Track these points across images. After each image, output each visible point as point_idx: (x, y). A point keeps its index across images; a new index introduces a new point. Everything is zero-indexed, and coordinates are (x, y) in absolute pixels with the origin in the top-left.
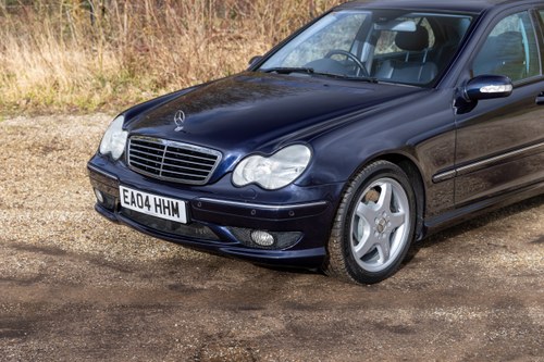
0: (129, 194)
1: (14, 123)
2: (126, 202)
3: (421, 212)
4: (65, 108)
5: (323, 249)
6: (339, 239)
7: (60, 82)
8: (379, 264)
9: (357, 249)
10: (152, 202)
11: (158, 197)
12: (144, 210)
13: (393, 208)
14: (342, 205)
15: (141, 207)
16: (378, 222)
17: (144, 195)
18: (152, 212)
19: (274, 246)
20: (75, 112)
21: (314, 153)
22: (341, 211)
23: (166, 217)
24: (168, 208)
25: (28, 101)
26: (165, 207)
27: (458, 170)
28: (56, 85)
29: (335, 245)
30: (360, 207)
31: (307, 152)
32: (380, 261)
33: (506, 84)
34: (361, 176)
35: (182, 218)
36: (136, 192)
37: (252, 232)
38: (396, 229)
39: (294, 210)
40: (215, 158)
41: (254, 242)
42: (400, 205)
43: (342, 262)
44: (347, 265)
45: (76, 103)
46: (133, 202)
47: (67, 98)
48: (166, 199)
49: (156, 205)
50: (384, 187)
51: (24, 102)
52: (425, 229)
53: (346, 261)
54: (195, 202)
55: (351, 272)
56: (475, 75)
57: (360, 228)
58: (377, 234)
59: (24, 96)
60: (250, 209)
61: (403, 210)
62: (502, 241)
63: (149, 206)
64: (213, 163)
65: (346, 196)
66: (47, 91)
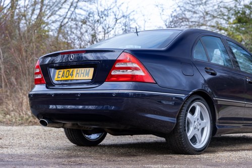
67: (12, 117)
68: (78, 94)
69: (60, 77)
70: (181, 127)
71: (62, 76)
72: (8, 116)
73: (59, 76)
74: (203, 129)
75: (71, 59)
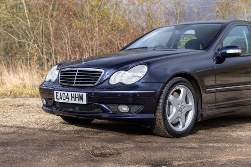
0: (59, 95)
1: (4, 100)
2: (57, 99)
3: (200, 107)
4: (28, 96)
5: (153, 115)
6: (161, 111)
7: (26, 85)
8: (180, 128)
9: (170, 118)
10: (70, 96)
11: (73, 93)
12: (66, 101)
13: (187, 101)
14: (163, 95)
15: (64, 100)
16: (179, 106)
17: (66, 93)
18: (70, 101)
19: (129, 112)
20: (33, 97)
21: (149, 69)
22: (162, 97)
23: (77, 102)
24: (78, 97)
25: (11, 92)
26: (76, 97)
27: (217, 89)
28: (25, 87)
29: (159, 114)
30: (171, 97)
31: (145, 68)
32: (181, 127)
33: (238, 49)
34: (171, 82)
35: (85, 102)
36: (62, 92)
37: (118, 106)
38: (188, 112)
39: (139, 93)
40: (101, 72)
41: (120, 111)
42: (190, 101)
43: (162, 123)
44: (165, 125)
45: (33, 94)
46: (61, 98)
47: (30, 92)
48: (77, 93)
49: (72, 97)
50: (182, 90)
51: (9, 93)
52: (202, 115)
53: (164, 123)
54: (91, 93)
55: (167, 129)
56: (224, 46)
57: (171, 109)
58: (179, 112)
59: (9, 90)
60: (118, 94)
61: (191, 103)
62: (239, 130)
63: (68, 98)
64: (100, 75)
65: (164, 90)
66: (20, 88)
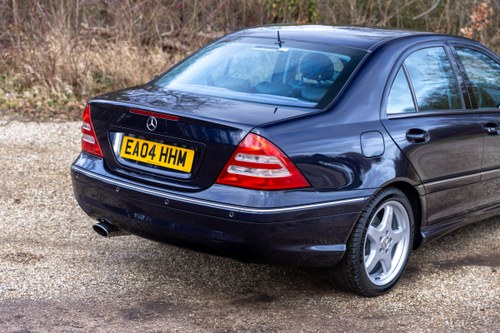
67: (35, 96)
68: (164, 199)
69: (129, 153)
70: (354, 257)
71: (134, 152)
72: (27, 94)
73: (129, 150)
74: (395, 246)
75: (151, 127)
